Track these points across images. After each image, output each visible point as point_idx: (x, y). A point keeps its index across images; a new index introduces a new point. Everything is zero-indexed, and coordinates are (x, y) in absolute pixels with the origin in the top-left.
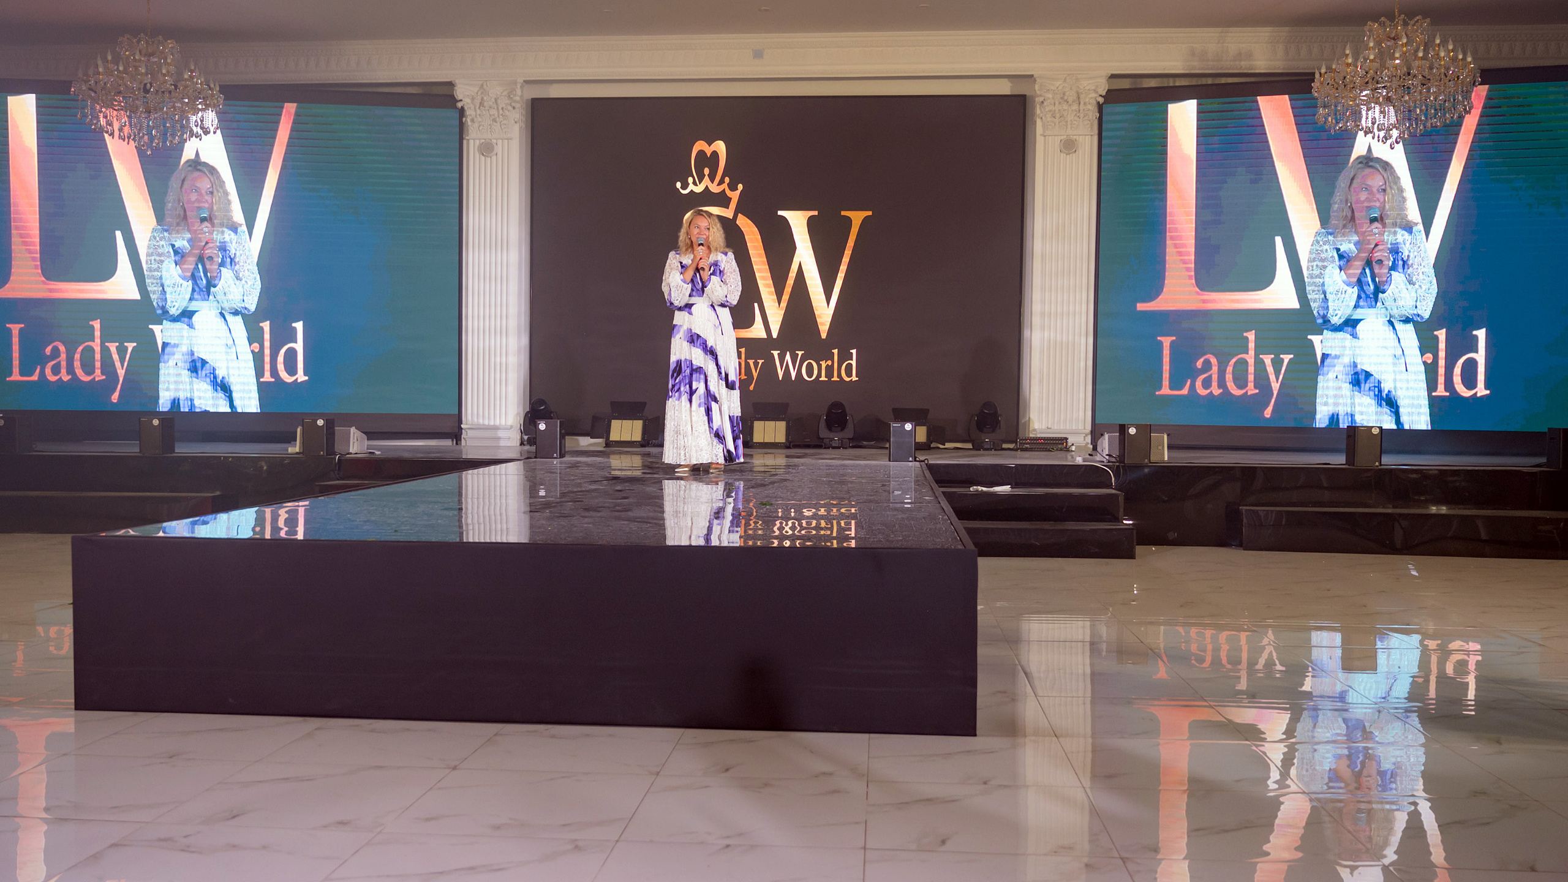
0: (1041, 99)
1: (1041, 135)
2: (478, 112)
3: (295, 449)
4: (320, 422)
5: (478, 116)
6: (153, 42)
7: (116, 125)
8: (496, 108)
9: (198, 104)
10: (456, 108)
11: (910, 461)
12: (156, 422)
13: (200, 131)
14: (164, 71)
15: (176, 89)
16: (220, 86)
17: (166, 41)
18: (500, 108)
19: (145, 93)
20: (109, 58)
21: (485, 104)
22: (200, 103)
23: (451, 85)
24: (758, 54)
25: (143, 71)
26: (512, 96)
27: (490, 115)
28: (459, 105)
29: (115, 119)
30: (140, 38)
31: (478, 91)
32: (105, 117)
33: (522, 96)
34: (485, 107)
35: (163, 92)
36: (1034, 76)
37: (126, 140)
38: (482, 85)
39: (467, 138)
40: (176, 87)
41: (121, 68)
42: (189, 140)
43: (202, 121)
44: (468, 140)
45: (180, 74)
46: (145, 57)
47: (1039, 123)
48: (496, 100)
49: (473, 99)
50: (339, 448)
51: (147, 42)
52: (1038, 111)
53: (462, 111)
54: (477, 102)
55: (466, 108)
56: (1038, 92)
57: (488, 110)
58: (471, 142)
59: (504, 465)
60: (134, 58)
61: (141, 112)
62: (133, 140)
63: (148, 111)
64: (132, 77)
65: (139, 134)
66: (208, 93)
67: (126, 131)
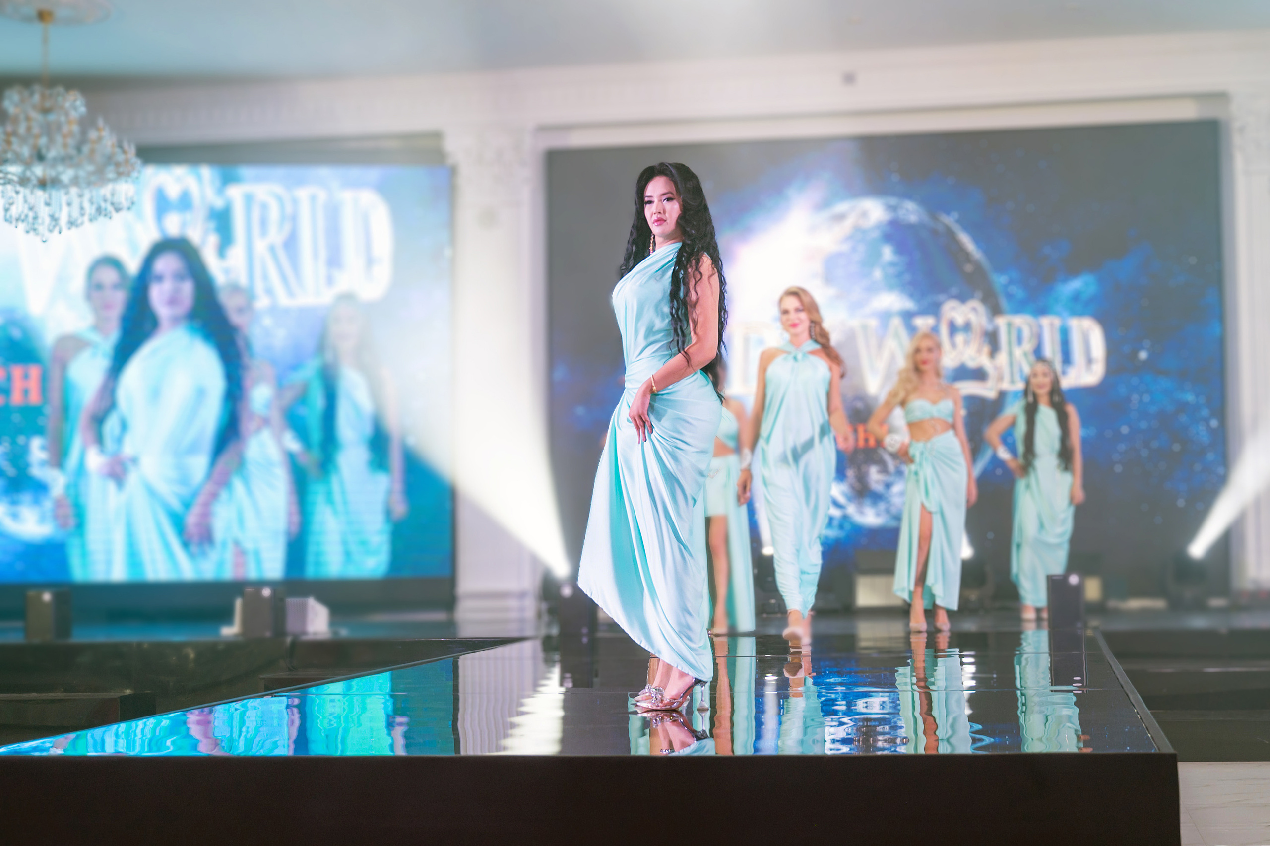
0: (1241, 124)
1: (1242, 172)
2: (475, 170)
3: (230, 631)
4: (266, 592)
5: (475, 176)
6: (51, 95)
8: (498, 164)
9: (108, 173)
10: (446, 164)
11: (1080, 628)
12: (47, 597)
13: (110, 208)
14: (65, 132)
15: (79, 153)
17: (67, 93)
18: (504, 164)
21: (485, 159)
22: (111, 170)
24: (850, 79)
25: (39, 133)
26: (519, 148)
27: (492, 174)
28: (450, 161)
30: (34, 90)
31: (475, 142)
33: (534, 147)
34: (484, 163)
35: (62, 159)
36: (1229, 94)
37: (14, 222)
39: (461, 205)
40: (79, 150)
42: (96, 220)
43: (113, 195)
44: (463, 208)
45: (84, 133)
47: (1238, 157)
49: (467, 153)
50: (291, 625)
51: (43, 97)
52: (1237, 141)
54: (473, 157)
55: (458, 166)
56: (1235, 115)
58: (468, 210)
59: (515, 646)
60: (26, 115)
61: (34, 186)
62: (23, 221)
63: (43, 184)
64: (23, 140)
65: (31, 215)
66: (120, 157)
67: (14, 211)
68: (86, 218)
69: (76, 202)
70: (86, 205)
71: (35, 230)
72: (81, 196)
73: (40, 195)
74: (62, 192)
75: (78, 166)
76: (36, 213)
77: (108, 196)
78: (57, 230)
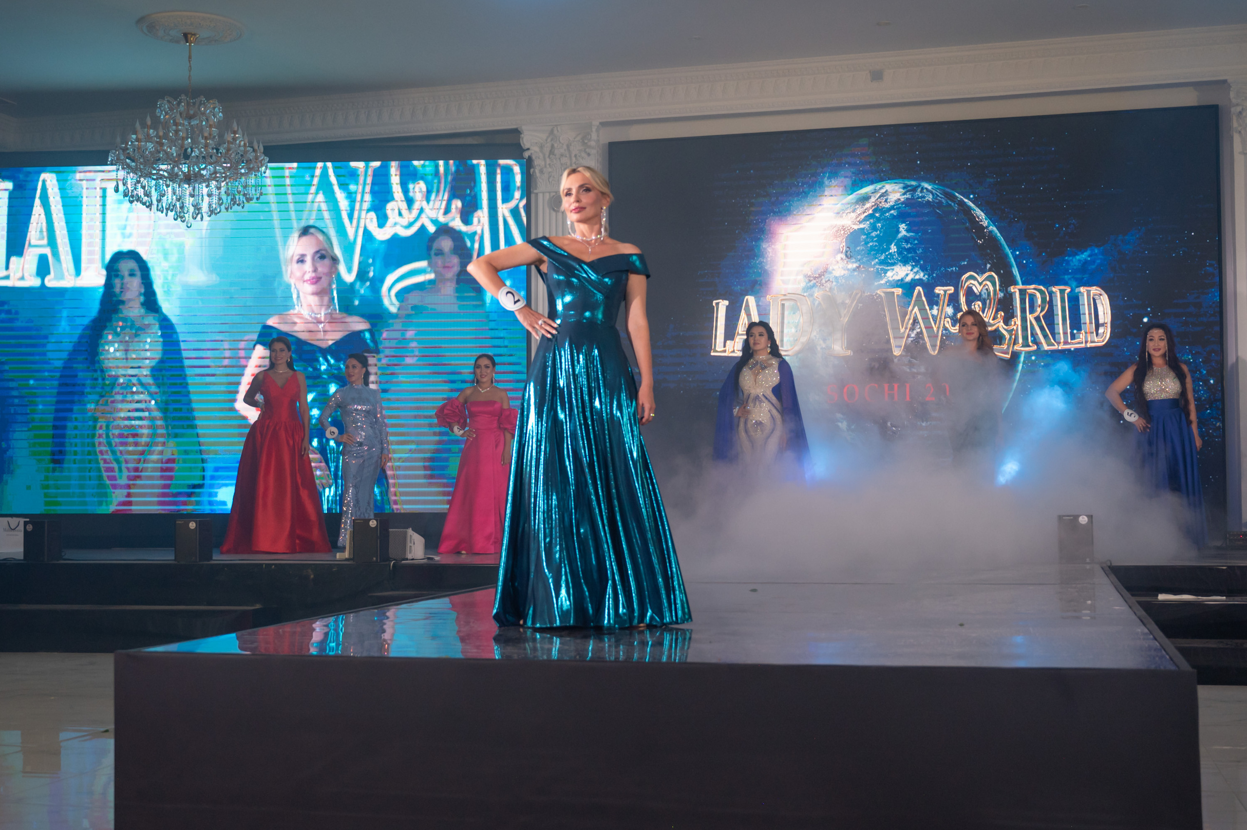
0: (1239, 109)
1: (1240, 153)
2: (548, 161)
3: (343, 558)
5: (548, 166)
6: (194, 103)
7: (155, 195)
8: (568, 156)
9: (241, 169)
10: (523, 158)
11: (1088, 563)
12: (192, 526)
13: (242, 198)
14: (206, 134)
15: (217, 153)
16: (264, 147)
17: (208, 100)
18: (573, 155)
19: (185, 159)
20: (149, 121)
21: (556, 152)
22: (243, 166)
23: (516, 132)
24: (877, 76)
25: (185, 135)
26: (586, 141)
27: (562, 164)
28: (526, 154)
29: (153, 189)
30: (181, 100)
31: (548, 137)
32: (143, 187)
33: (598, 141)
34: (555, 155)
35: (204, 157)
36: (1229, 81)
37: (165, 210)
38: (552, 131)
39: (535, 191)
40: (218, 150)
41: (161, 134)
42: (231, 208)
44: (537, 194)
45: (221, 135)
46: (185, 119)
47: (1237, 139)
48: (568, 146)
49: (541, 147)
50: (394, 552)
51: (188, 104)
52: (1235, 124)
53: (530, 160)
54: (547, 150)
55: (534, 157)
56: (1234, 101)
57: (559, 159)
58: (540, 196)
60: (174, 121)
61: (181, 180)
62: (172, 211)
63: (188, 179)
64: (172, 142)
65: (178, 204)
66: (251, 156)
67: (165, 202)
68: (223, 207)
69: (215, 192)
70: (224, 197)
71: (181, 217)
72: (219, 188)
73: (187, 189)
74: (204, 185)
75: (216, 163)
76: (183, 203)
77: (240, 188)
78: (199, 216)
